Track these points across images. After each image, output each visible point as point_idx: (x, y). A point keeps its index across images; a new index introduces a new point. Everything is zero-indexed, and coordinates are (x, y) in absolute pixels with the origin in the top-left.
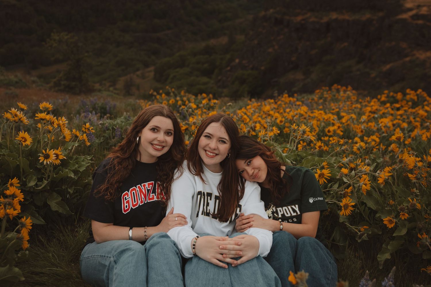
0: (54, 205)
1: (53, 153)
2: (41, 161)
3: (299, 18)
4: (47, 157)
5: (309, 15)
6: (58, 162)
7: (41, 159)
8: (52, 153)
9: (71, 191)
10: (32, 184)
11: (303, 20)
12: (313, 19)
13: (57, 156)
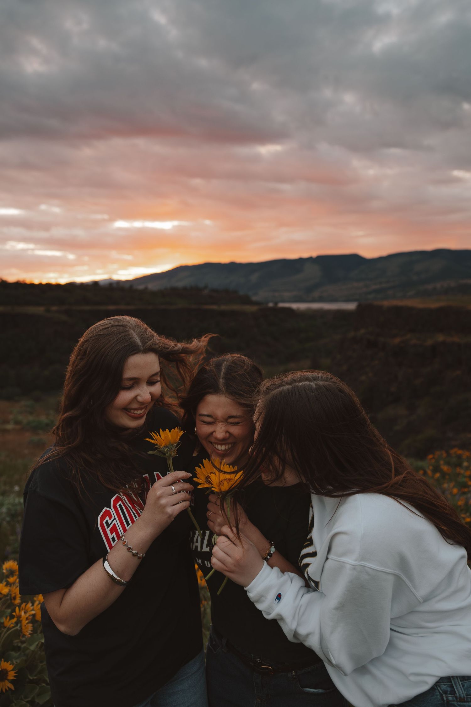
3: (397, 340)
5: (408, 336)
11: (402, 342)
12: (414, 342)
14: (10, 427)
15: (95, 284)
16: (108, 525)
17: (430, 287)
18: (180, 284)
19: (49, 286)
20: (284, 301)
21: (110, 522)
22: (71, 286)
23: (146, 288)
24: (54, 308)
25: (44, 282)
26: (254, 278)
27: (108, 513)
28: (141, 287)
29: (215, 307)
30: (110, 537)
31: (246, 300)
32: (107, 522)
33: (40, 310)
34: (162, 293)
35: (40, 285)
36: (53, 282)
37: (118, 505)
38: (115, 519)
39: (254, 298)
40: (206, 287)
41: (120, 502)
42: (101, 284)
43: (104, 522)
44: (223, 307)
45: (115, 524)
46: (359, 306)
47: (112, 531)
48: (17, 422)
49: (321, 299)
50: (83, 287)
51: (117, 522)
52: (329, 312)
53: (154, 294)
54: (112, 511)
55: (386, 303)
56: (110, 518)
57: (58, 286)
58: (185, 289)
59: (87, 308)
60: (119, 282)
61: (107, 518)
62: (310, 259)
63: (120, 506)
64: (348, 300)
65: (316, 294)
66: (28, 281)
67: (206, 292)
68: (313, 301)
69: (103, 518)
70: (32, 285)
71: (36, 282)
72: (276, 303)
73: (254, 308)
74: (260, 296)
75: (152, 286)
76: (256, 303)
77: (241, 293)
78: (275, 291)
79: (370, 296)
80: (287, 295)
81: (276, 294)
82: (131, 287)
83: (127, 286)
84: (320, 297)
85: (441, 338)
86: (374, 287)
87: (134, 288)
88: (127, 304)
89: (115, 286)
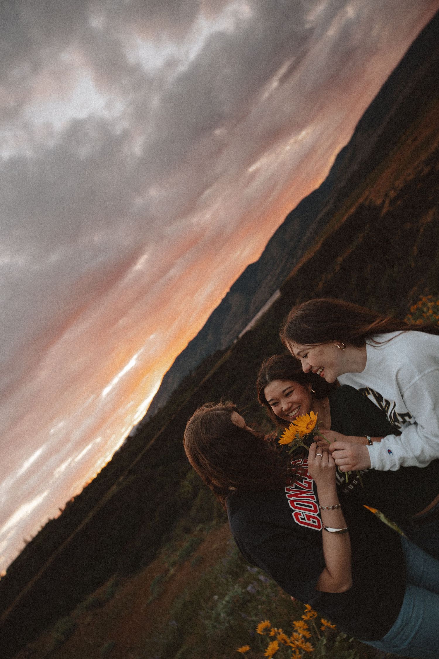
14: (172, 572)
15: (129, 439)
16: (304, 519)
17: (305, 240)
18: (176, 386)
19: (104, 470)
20: (240, 332)
21: (302, 517)
22: (117, 456)
23: (159, 409)
24: (121, 478)
25: (99, 471)
26: (210, 337)
27: (297, 515)
28: (156, 411)
29: (207, 377)
30: (311, 522)
31: (220, 354)
32: (302, 519)
33: (114, 489)
34: (171, 402)
35: (99, 475)
36: (104, 465)
37: (296, 505)
38: (303, 512)
39: (223, 348)
40: (191, 372)
41: (295, 503)
42: (132, 435)
43: (301, 520)
44: (212, 372)
45: (306, 515)
46: (281, 290)
47: (309, 520)
48: (173, 565)
49: (258, 309)
50: (123, 448)
51: (306, 513)
52: (269, 310)
53: (167, 408)
54: (297, 511)
55: (294, 272)
56: (300, 514)
57: (110, 464)
58: (180, 385)
59: (139, 457)
60: (140, 423)
61: (299, 517)
62: (228, 294)
63: (297, 504)
64: (272, 294)
65: (252, 309)
66: (90, 481)
67: (193, 374)
68: (255, 314)
69: (298, 520)
70: (95, 481)
71: (95, 476)
72: (237, 338)
73: (229, 353)
74: (224, 343)
75: (162, 404)
76: (227, 350)
77: (213, 353)
78: (229, 332)
79: (281, 278)
80: (237, 327)
81: (231, 333)
82: (150, 418)
83: (148, 420)
84: (256, 308)
85: (340, 259)
86: (277, 272)
87: (153, 417)
88: (159, 429)
89: (140, 427)
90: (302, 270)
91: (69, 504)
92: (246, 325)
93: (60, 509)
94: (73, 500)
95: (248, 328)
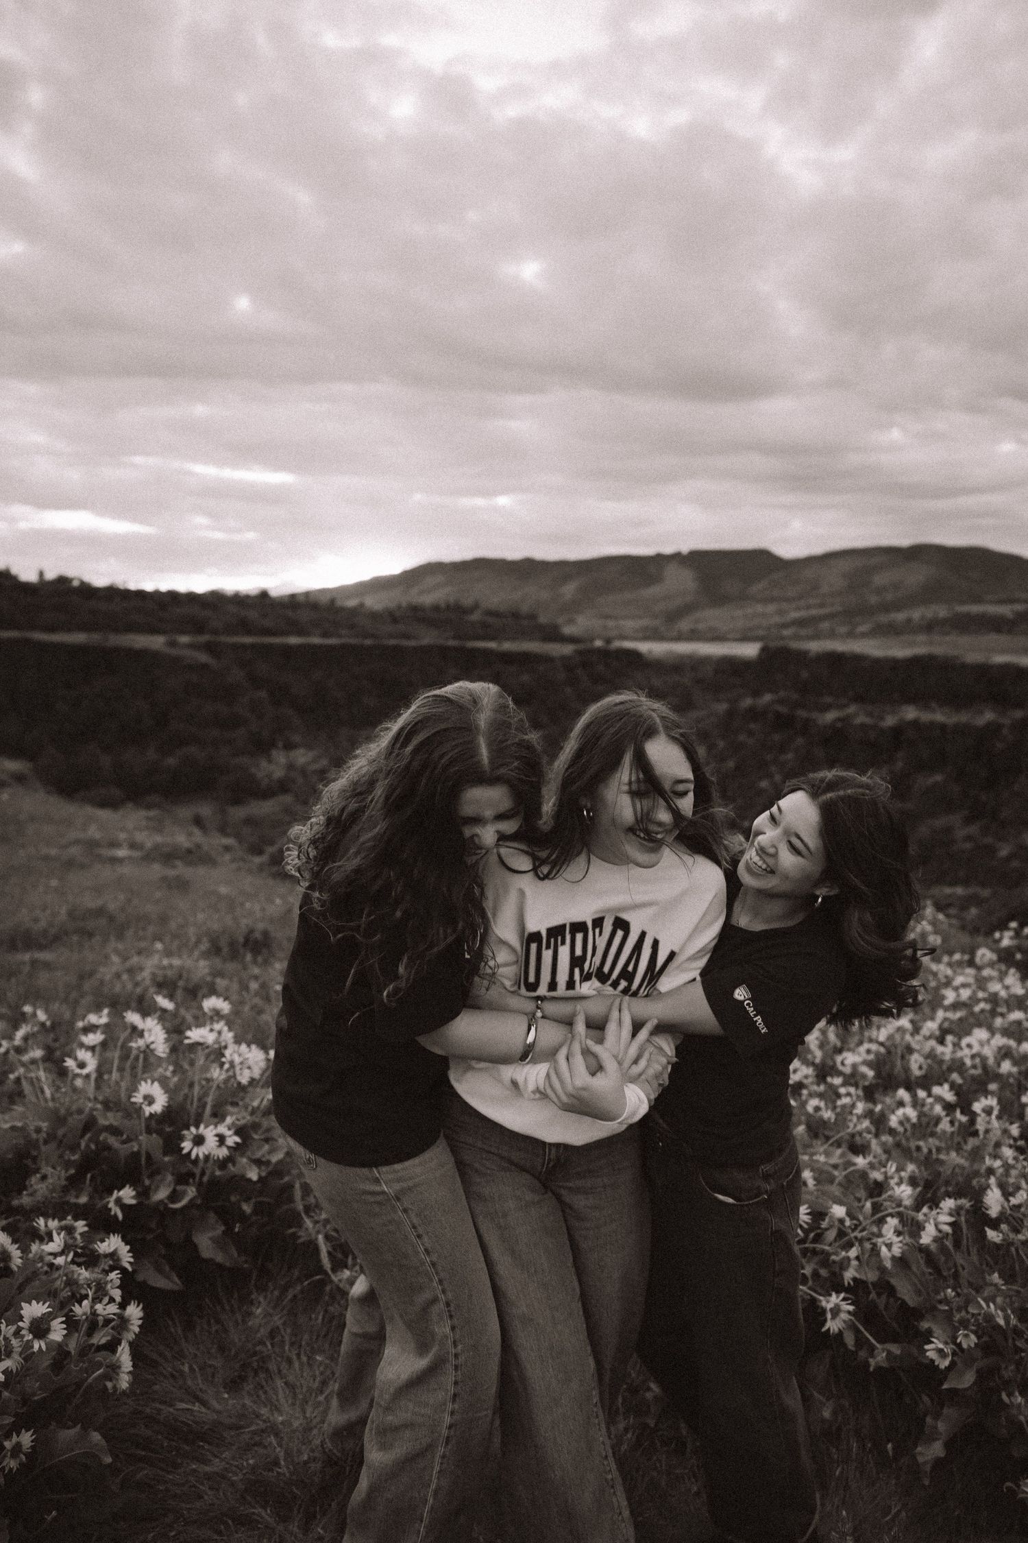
0: (206, 1243)
1: (214, 1132)
2: (185, 1151)
3: (830, 716)
4: (199, 1140)
5: (852, 709)
6: (223, 1152)
7: (187, 1145)
8: (209, 1133)
9: (247, 1208)
10: (162, 1194)
11: (839, 719)
12: (861, 719)
13: (221, 1139)
15: (264, 595)
17: (900, 616)
18: (428, 600)
19: (173, 596)
20: (626, 637)
23: (362, 605)
24: (184, 639)
26: (569, 590)
28: (352, 603)
29: (492, 645)
31: (552, 634)
33: (156, 642)
34: (392, 616)
39: (568, 630)
40: (476, 606)
42: (274, 593)
44: (508, 646)
46: (763, 650)
49: (694, 636)
50: (240, 600)
52: (707, 659)
53: (374, 616)
55: (815, 646)
57: (192, 597)
58: (436, 608)
59: (248, 640)
60: (307, 594)
62: (677, 557)
65: (685, 625)
67: (475, 617)
68: (679, 638)
70: (141, 594)
72: (608, 641)
73: (567, 649)
74: (580, 625)
75: (374, 603)
76: (572, 640)
77: (543, 619)
78: (607, 617)
79: (786, 632)
80: (629, 625)
81: (611, 623)
82: (333, 601)
83: (324, 600)
84: (693, 631)
85: (911, 713)
86: (794, 615)
87: (339, 603)
88: (325, 635)
89: (302, 599)
90: (835, 660)
91: (62, 581)
92: (646, 638)
93: (41, 574)
94: (76, 583)
95: (644, 647)
